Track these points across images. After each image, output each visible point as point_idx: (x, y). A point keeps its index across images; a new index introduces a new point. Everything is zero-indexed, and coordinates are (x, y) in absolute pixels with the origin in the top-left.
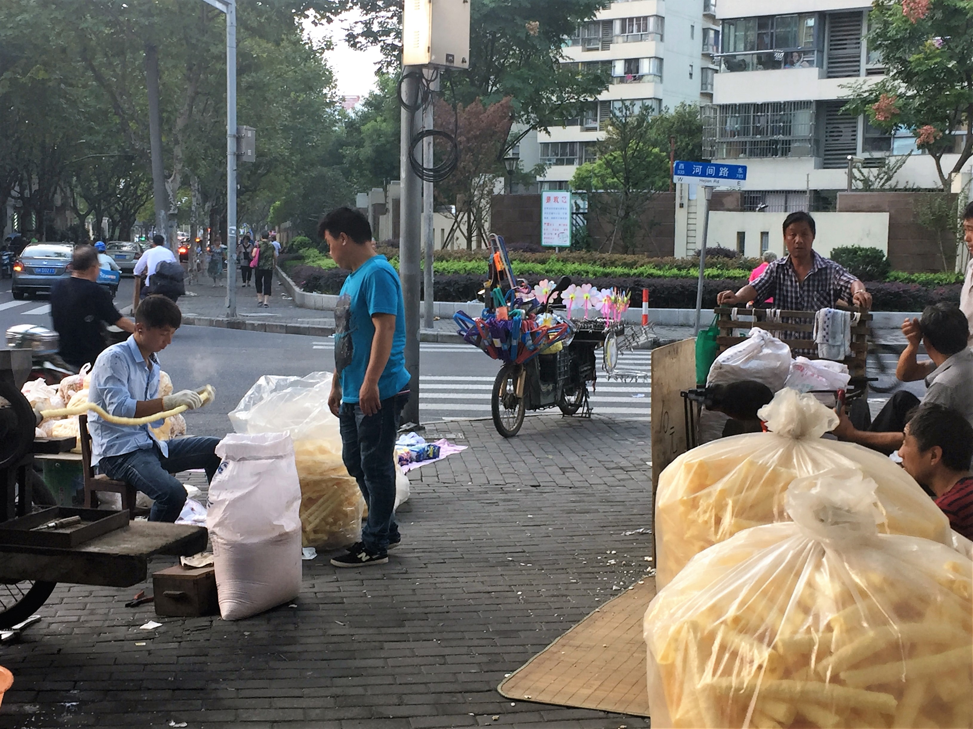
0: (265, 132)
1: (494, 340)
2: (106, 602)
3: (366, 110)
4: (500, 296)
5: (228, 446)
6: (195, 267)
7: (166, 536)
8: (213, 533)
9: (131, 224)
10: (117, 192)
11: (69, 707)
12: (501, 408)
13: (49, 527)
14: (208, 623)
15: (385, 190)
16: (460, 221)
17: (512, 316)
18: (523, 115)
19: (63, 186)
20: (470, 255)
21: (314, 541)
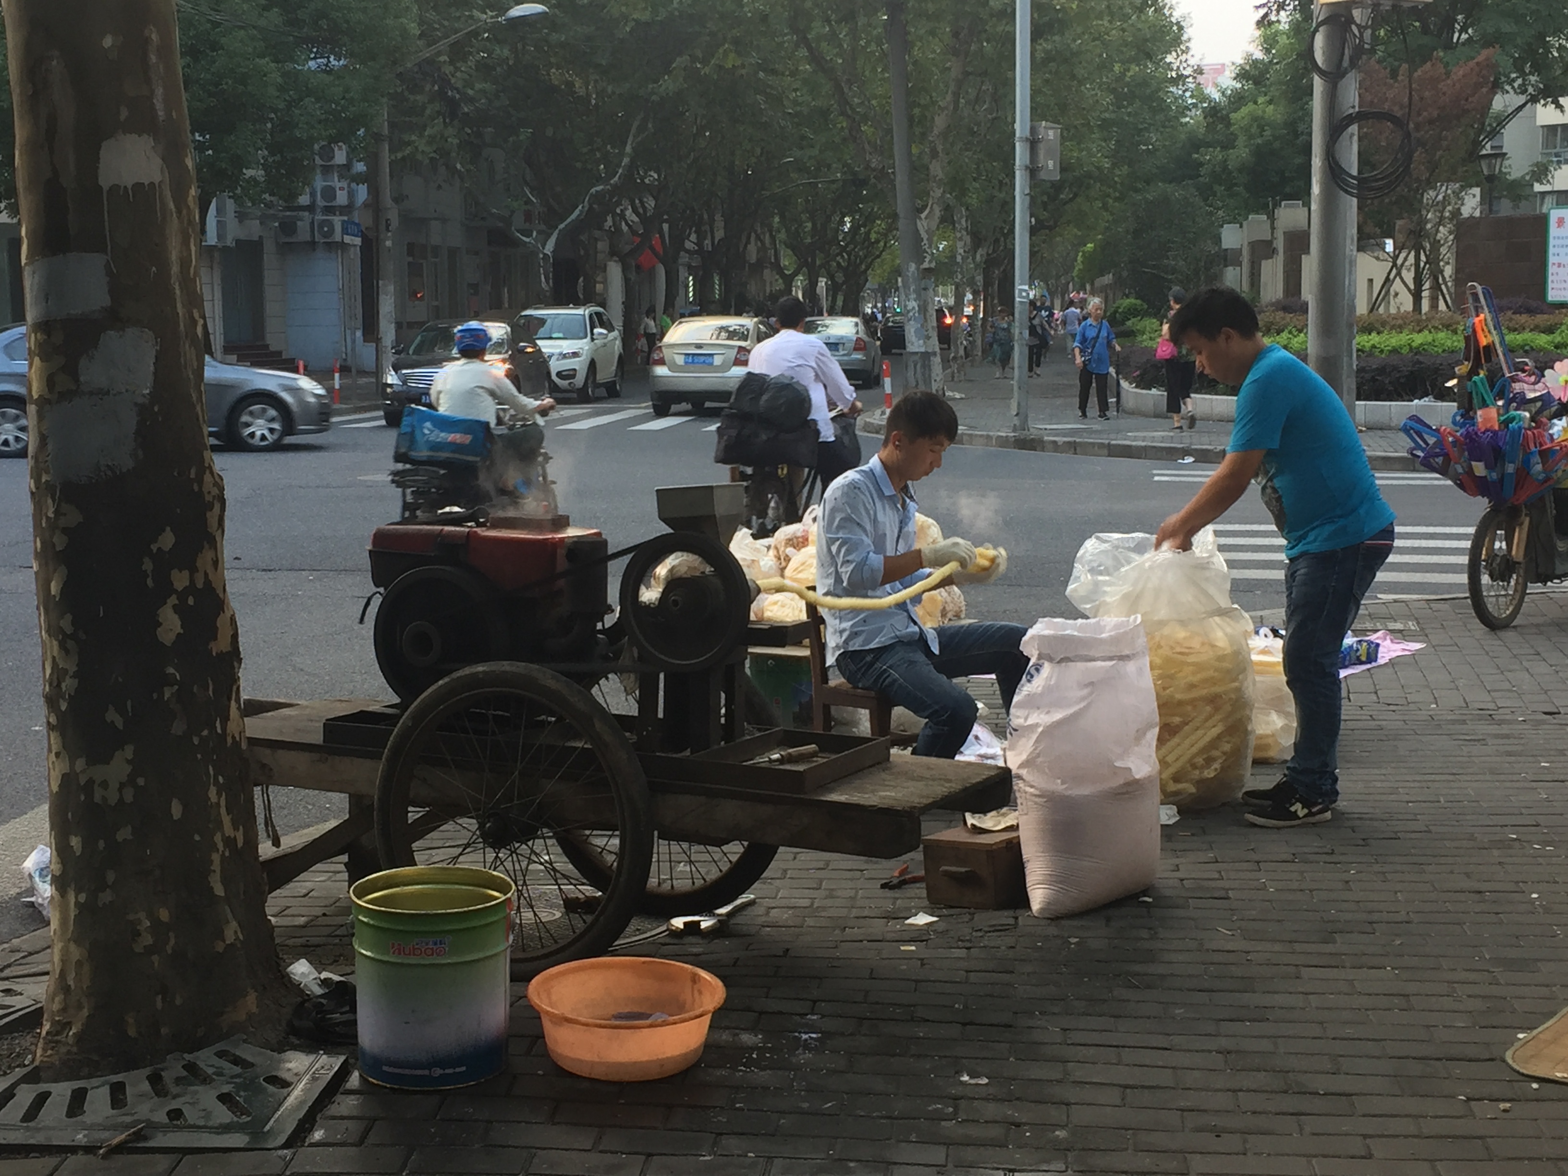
0: (1072, 131)
1: (1473, 463)
2: (852, 880)
3: (1239, 85)
4: (1485, 389)
5: (1042, 638)
6: (962, 352)
7: (949, 781)
8: (1019, 777)
9: (861, 288)
10: (840, 238)
11: (806, 1040)
12: (1485, 579)
13: (771, 761)
14: (1011, 921)
15: (1272, 218)
16: (1402, 265)
17: (1506, 423)
18: (1514, 80)
19: (759, 231)
20: (1419, 322)
21: (1176, 793)
